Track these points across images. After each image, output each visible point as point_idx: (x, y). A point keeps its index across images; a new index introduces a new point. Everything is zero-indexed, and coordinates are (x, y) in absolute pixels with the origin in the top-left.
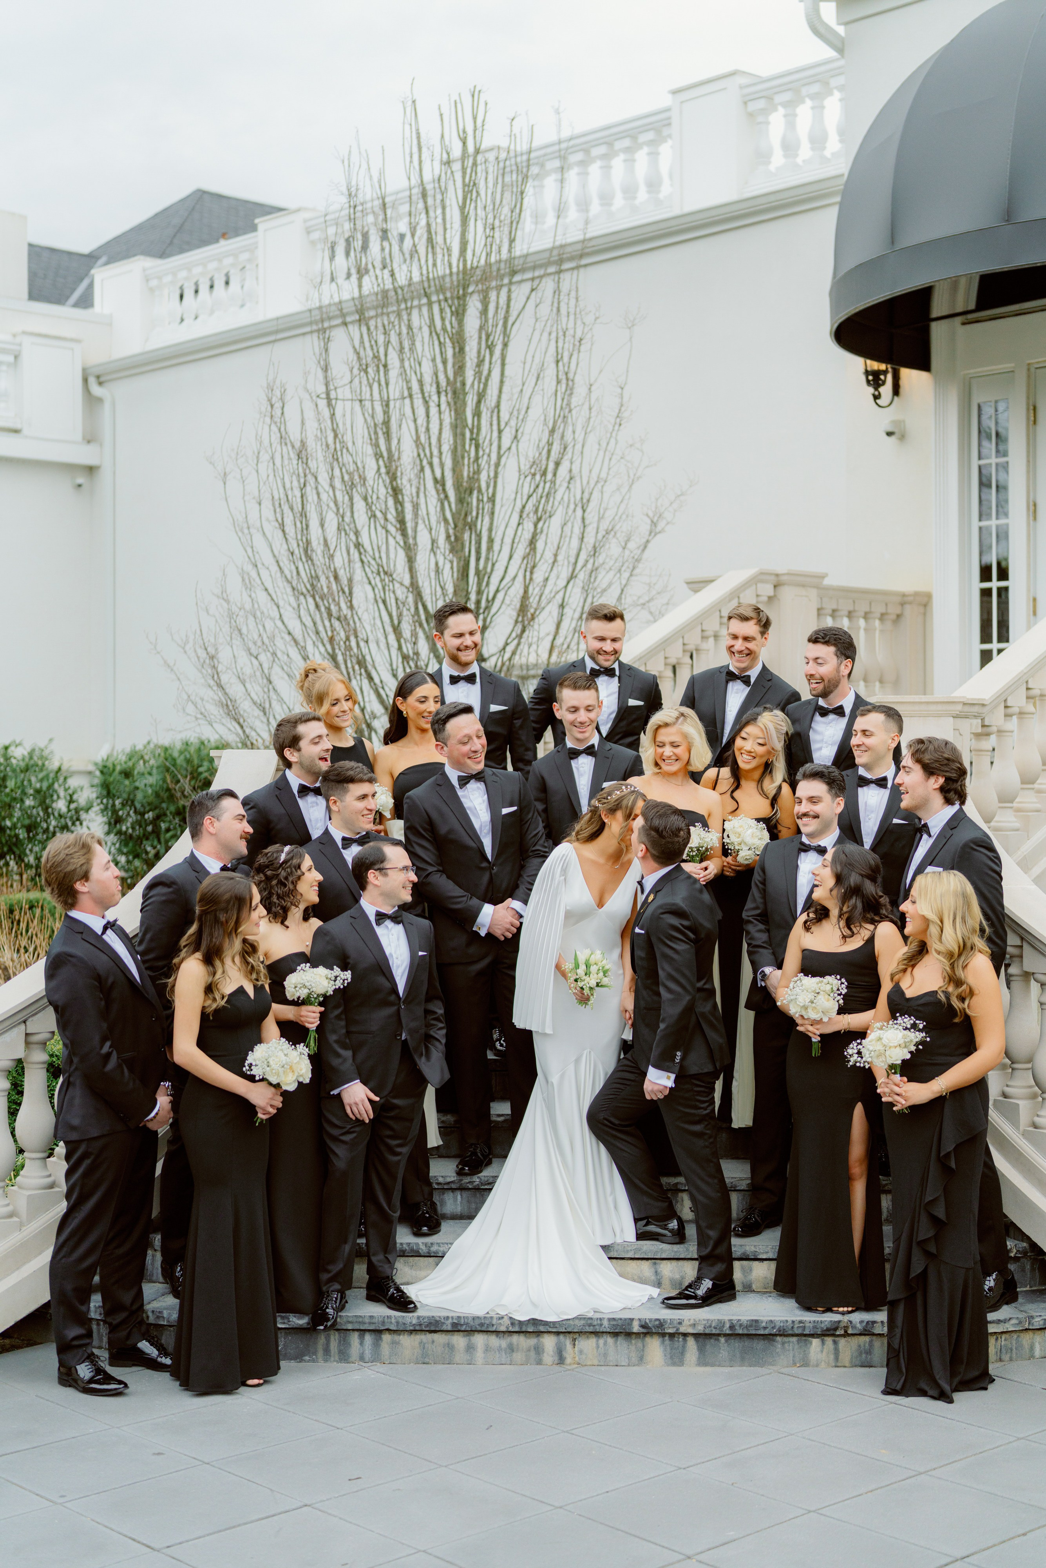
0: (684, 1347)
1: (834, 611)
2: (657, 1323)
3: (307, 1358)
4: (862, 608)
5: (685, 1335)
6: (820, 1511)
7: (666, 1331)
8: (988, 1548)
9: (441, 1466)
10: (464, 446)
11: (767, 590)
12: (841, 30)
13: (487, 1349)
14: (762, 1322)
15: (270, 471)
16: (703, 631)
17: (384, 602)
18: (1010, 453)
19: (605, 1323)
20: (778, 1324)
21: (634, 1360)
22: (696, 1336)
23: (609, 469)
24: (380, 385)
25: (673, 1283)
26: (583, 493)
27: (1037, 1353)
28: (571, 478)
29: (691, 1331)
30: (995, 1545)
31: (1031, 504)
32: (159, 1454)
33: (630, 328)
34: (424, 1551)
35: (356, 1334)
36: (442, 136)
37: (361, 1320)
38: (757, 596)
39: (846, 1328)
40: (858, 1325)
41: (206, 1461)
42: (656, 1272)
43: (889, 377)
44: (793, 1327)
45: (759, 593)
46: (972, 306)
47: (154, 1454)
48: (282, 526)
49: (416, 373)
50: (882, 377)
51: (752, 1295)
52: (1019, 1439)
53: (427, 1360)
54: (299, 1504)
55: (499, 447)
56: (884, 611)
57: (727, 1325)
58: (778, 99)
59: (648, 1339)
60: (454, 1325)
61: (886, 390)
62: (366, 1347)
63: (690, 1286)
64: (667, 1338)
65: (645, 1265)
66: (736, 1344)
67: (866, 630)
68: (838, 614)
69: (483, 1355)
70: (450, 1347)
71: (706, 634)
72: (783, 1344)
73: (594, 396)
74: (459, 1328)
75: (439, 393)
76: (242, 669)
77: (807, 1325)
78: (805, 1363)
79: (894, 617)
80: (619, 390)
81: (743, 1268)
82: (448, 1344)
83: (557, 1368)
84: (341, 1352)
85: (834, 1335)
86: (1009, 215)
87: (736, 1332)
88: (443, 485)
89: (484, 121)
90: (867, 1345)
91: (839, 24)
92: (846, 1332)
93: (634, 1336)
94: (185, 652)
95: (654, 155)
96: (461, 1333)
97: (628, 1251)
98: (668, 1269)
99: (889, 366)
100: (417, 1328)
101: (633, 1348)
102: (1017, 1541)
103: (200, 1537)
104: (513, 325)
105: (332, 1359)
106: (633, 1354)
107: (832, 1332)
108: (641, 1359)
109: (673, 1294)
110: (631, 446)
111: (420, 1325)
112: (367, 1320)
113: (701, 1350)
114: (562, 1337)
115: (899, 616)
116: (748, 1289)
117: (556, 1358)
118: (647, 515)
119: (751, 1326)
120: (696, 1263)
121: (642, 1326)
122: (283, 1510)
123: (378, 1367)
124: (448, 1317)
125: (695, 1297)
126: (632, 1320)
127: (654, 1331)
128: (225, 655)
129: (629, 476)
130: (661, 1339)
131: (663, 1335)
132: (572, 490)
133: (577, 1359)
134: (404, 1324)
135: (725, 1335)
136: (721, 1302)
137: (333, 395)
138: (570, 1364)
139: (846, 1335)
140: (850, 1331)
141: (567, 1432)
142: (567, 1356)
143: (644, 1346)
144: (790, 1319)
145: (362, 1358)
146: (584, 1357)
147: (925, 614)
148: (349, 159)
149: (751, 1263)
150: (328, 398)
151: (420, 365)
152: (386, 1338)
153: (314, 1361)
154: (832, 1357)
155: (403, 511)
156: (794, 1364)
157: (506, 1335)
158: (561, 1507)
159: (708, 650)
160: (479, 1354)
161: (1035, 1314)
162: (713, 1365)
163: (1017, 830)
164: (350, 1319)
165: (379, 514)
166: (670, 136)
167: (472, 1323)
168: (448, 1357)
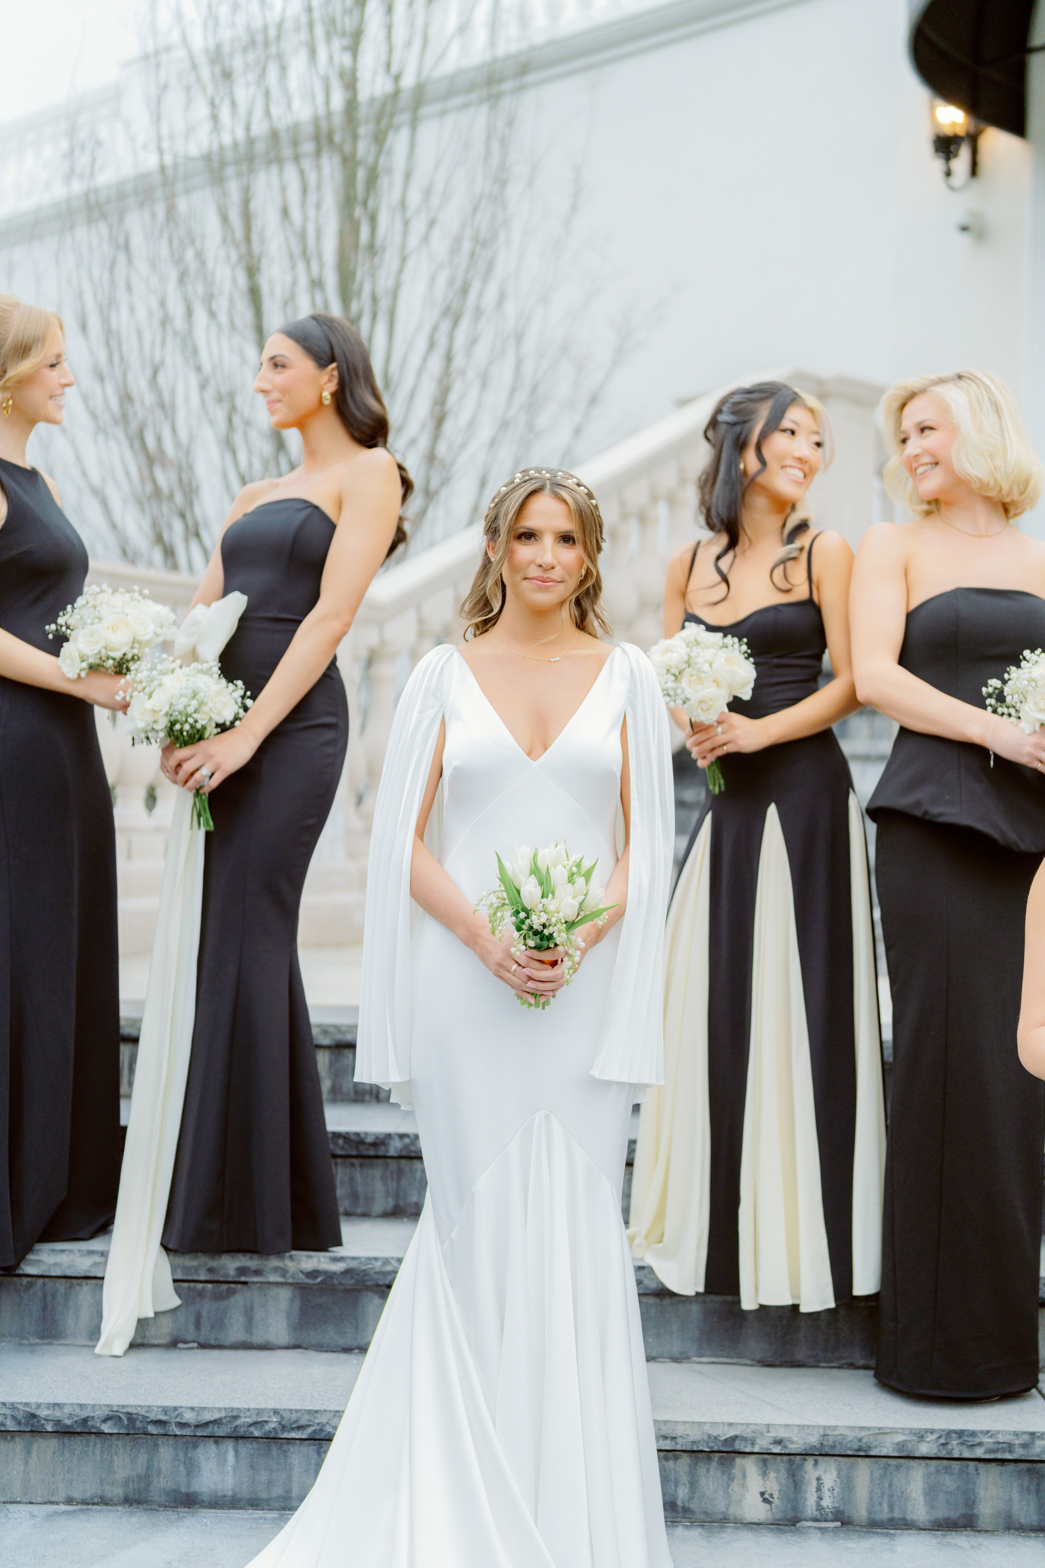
10: (353, 230)
28: (503, 296)
43: (967, 147)
61: (960, 164)
80: (575, 173)
99: (970, 122)
110: (588, 242)
118: (613, 325)
129: (585, 289)
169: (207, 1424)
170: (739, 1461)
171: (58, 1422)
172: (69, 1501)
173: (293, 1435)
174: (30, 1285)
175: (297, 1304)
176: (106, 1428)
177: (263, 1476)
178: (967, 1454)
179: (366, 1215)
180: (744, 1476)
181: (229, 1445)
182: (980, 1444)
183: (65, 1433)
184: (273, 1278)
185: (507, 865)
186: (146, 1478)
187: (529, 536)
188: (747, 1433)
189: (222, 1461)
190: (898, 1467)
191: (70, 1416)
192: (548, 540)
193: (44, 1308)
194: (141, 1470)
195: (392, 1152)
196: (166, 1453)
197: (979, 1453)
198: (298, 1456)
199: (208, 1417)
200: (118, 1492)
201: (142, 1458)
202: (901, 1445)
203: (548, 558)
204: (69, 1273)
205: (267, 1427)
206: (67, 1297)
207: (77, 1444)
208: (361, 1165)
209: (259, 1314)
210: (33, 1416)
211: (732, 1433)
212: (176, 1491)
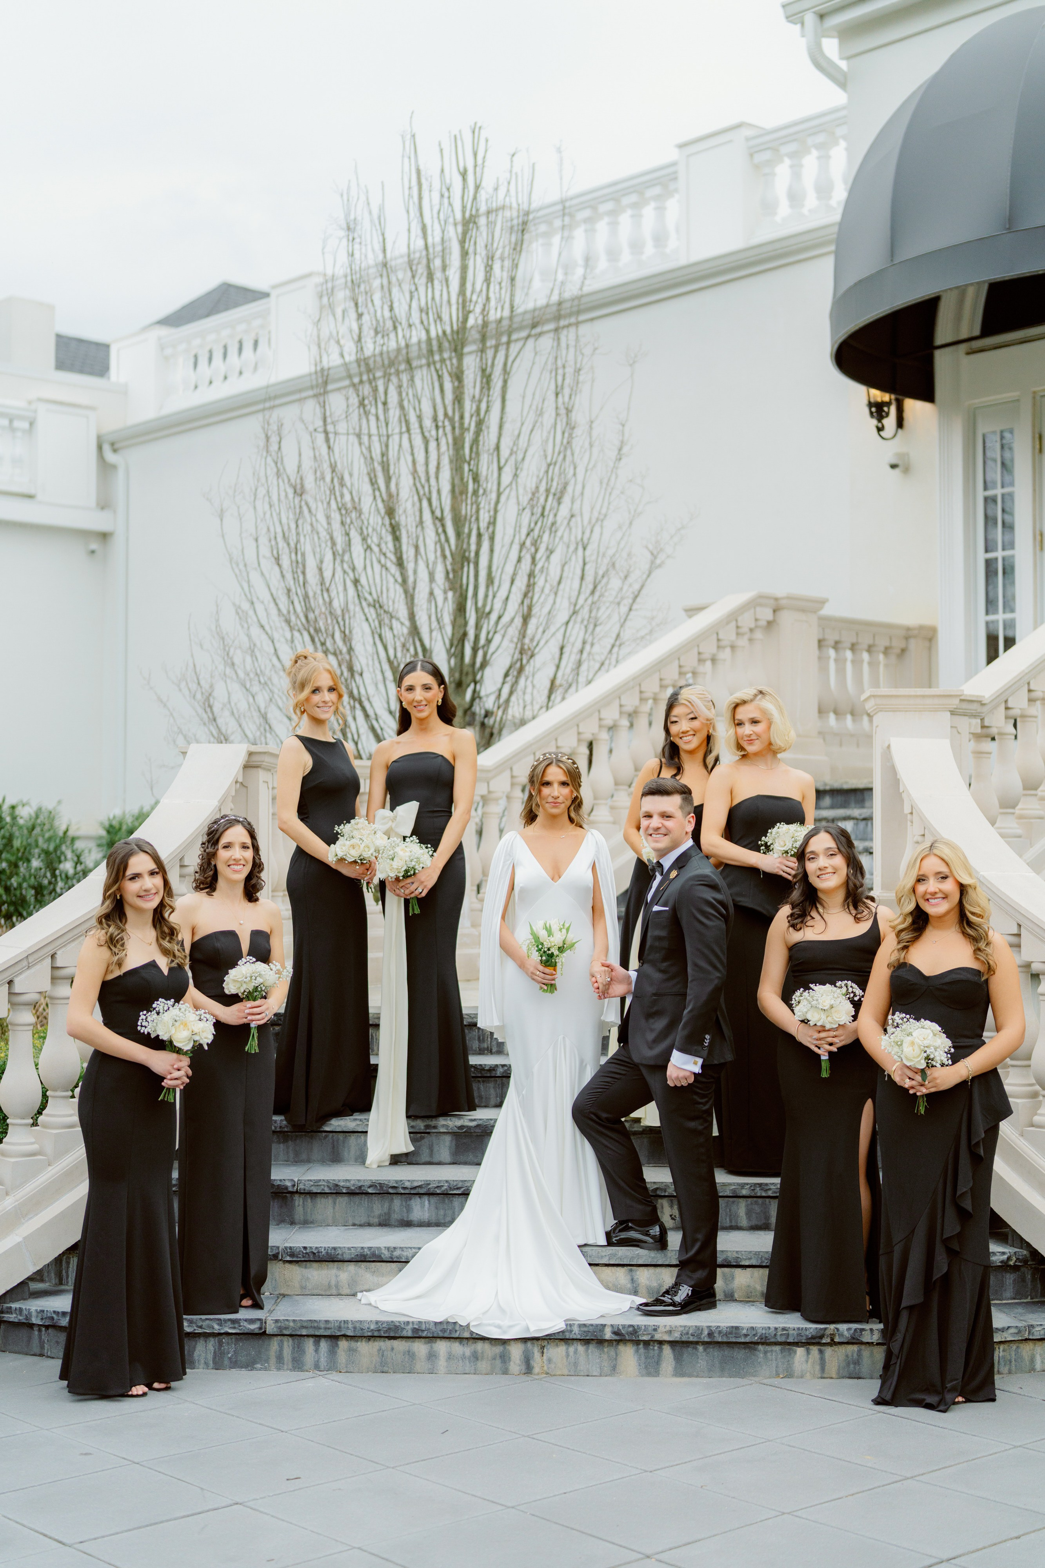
0: (659, 1356)
1: (837, 643)
2: (631, 1329)
3: (259, 1366)
4: (866, 640)
5: (661, 1343)
6: (795, 1513)
7: (641, 1338)
8: (978, 1550)
9: (388, 1467)
10: (462, 479)
11: (766, 614)
12: (843, 65)
13: (450, 1357)
14: (743, 1329)
15: (267, 507)
16: (699, 653)
17: (380, 636)
18: (1016, 483)
19: (576, 1329)
20: (760, 1332)
21: (607, 1369)
22: (673, 1344)
23: (609, 504)
24: (378, 419)
25: (649, 1290)
26: (583, 533)
27: (1038, 1366)
28: (572, 516)
29: (666, 1338)
30: (984, 1548)
31: (1038, 533)
32: (86, 1454)
33: (631, 365)
34: (359, 1548)
35: (311, 1340)
36: (442, 171)
37: (316, 1325)
38: (756, 620)
39: (832, 1336)
40: (846, 1333)
41: (136, 1461)
42: (632, 1279)
43: (893, 409)
44: (775, 1335)
45: (758, 617)
46: (977, 332)
47: (82, 1454)
48: (277, 560)
49: (415, 409)
50: (886, 409)
51: (734, 1304)
52: (1015, 1447)
53: (385, 1369)
54: (232, 1502)
55: (499, 484)
56: (887, 644)
57: (706, 1332)
58: (784, 150)
59: (622, 1348)
60: (415, 1330)
61: (890, 422)
62: (322, 1355)
63: (667, 1292)
64: (641, 1346)
65: (621, 1272)
66: (716, 1353)
67: (870, 664)
68: (840, 646)
69: (445, 1364)
70: (411, 1355)
71: (703, 657)
72: (766, 1353)
73: (595, 433)
74: (420, 1334)
75: (437, 427)
76: (236, 704)
77: (791, 1332)
78: (789, 1375)
79: (898, 651)
80: (621, 427)
81: (724, 1275)
82: (409, 1352)
83: (525, 1378)
84: (294, 1360)
85: (819, 1344)
86: (1010, 223)
87: (716, 1340)
88: (442, 520)
89: (484, 157)
90: (855, 1355)
91: (842, 58)
92: (832, 1340)
93: (606, 1344)
94: (180, 690)
95: (661, 210)
96: (423, 1340)
97: (602, 1257)
98: (644, 1276)
99: (893, 397)
100: (376, 1334)
101: (605, 1356)
102: (1008, 1544)
103: (117, 1533)
104: (513, 362)
105: (285, 1367)
106: (605, 1364)
107: (817, 1340)
108: (614, 1369)
109: (650, 1300)
110: (631, 481)
111: (379, 1330)
112: (322, 1326)
113: (678, 1359)
114: (529, 1344)
115: (903, 651)
116: (730, 1297)
117: (523, 1367)
118: (647, 548)
119: (731, 1333)
120: (675, 1271)
121: (615, 1333)
122: (211, 1507)
123: (334, 1376)
124: (408, 1322)
125: (673, 1304)
126: (604, 1326)
127: (627, 1338)
128: (220, 693)
129: (630, 513)
130: (635, 1348)
131: (637, 1342)
132: (574, 530)
133: (545, 1368)
134: (362, 1329)
135: (704, 1343)
136: (700, 1310)
137: (330, 428)
138: (538, 1374)
139: (833, 1343)
140: (837, 1339)
141: (528, 1436)
142: (535, 1365)
143: (617, 1355)
144: (772, 1326)
145: (317, 1367)
146: (553, 1366)
147: (930, 648)
148: (348, 193)
149: (733, 1270)
150: (326, 432)
151: (419, 402)
152: (343, 1344)
153: (266, 1369)
154: (818, 1368)
155: (400, 546)
156: (777, 1375)
157: (471, 1342)
158: (513, 1507)
159: (705, 674)
160: (442, 1363)
161: (1034, 1323)
162: (690, 1376)
163: (1020, 837)
164: (305, 1324)
165: (376, 549)
166: (676, 190)
167: (434, 1329)
168: (408, 1367)
169: (415, 1188)
170: (660, 1201)
171: (348, 1188)
172: (354, 1225)
173: (455, 1192)
174: (326, 1137)
175: (454, 1143)
176: (370, 1191)
177: (442, 1212)
178: (764, 1194)
179: (486, 1107)
180: (662, 1208)
181: (426, 1198)
182: (770, 1189)
183: (351, 1193)
184: (442, 1130)
185: (534, 928)
186: (389, 1214)
187: (548, 784)
188: (662, 1186)
189: (423, 1206)
190: (733, 1202)
191: (354, 1185)
192: (556, 785)
193: (333, 1147)
194: (386, 1210)
195: (498, 1074)
196: (397, 1202)
197: (770, 1193)
198: (456, 1201)
199: (416, 1184)
200: (376, 1220)
201: (386, 1205)
202: (734, 1191)
203: (556, 794)
204: (345, 1130)
205: (443, 1189)
206: (344, 1142)
207: (357, 1199)
208: (483, 1082)
209: (436, 1148)
210: (337, 1185)
211: (655, 1187)
212: (403, 1220)
